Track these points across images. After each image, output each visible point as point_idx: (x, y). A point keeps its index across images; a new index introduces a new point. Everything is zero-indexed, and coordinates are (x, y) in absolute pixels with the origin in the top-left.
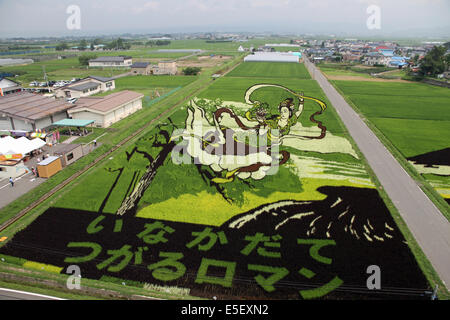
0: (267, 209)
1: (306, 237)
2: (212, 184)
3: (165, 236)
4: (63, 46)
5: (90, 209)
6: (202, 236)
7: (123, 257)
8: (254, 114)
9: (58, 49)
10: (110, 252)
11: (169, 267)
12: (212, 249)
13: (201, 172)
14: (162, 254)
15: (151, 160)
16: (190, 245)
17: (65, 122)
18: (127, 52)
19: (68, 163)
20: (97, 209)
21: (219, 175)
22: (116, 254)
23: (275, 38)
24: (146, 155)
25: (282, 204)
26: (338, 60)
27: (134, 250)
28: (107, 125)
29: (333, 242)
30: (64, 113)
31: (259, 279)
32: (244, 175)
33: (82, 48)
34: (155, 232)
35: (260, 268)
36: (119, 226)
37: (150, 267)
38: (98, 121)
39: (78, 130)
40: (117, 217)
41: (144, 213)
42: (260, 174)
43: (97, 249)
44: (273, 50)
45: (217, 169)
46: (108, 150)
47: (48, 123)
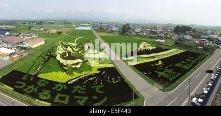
0: (81, 77)
1: (94, 85)
2: (63, 69)
3: (45, 84)
4: (24, 23)
5: (24, 72)
6: (58, 86)
7: (31, 89)
8: (77, 47)
9: (23, 24)
10: (28, 86)
11: (45, 95)
12: (61, 91)
13: (60, 65)
14: (43, 90)
15: (45, 60)
16: (54, 88)
17: (22, 45)
18: (42, 26)
19: (21, 57)
20: (26, 72)
21: (65, 66)
22: (29, 87)
23: (84, 22)
24: (43, 58)
25: (86, 75)
26: (101, 29)
27: (35, 87)
28: (33, 48)
29: (103, 86)
30: (22, 43)
31: (78, 101)
32: (73, 67)
33: (30, 24)
34: (42, 82)
35: (79, 97)
36: (32, 79)
37: (39, 94)
38: (31, 46)
39: (25, 48)
40: (32, 76)
41: (40, 76)
42: (79, 66)
43: (24, 85)
44: (83, 26)
45: (65, 64)
46: (33, 55)
47: (17, 45)
